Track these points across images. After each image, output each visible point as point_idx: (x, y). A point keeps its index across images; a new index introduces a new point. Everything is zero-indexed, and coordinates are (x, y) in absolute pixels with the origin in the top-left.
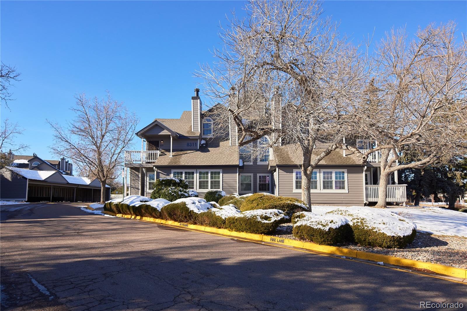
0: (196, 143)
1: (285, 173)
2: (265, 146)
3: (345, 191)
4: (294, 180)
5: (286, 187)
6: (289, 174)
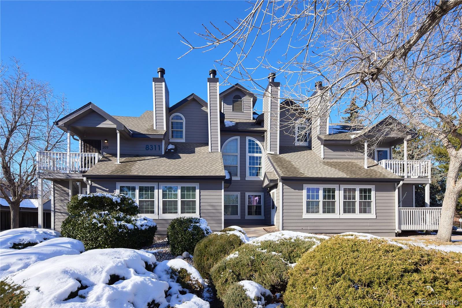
0: (159, 146)
1: (293, 190)
2: (256, 155)
3: (372, 215)
4: (304, 200)
5: (293, 211)
6: (297, 191)
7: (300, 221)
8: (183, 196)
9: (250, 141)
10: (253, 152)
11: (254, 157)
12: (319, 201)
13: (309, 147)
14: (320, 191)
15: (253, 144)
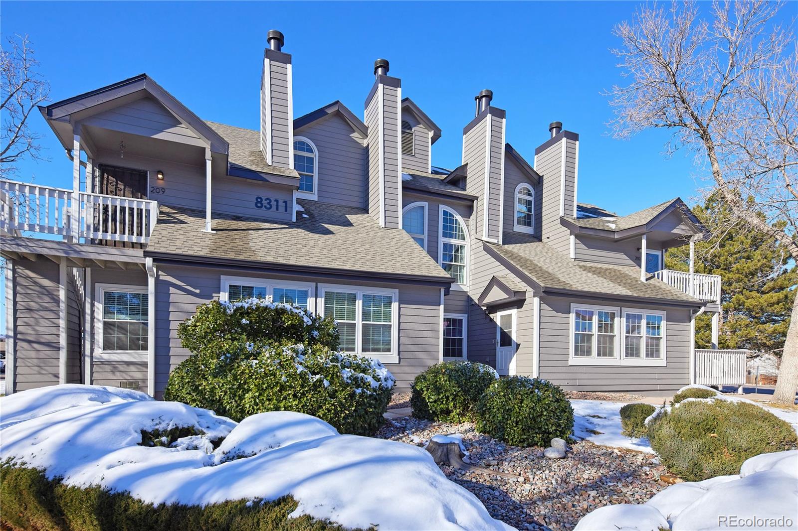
1: (554, 313)
2: (453, 241)
3: (661, 361)
4: (570, 331)
5: (554, 351)
6: (560, 314)
7: (564, 370)
8: (365, 315)
9: (445, 213)
10: (451, 236)
11: (451, 245)
12: (592, 335)
13: (537, 237)
14: (594, 317)
15: (451, 221)
